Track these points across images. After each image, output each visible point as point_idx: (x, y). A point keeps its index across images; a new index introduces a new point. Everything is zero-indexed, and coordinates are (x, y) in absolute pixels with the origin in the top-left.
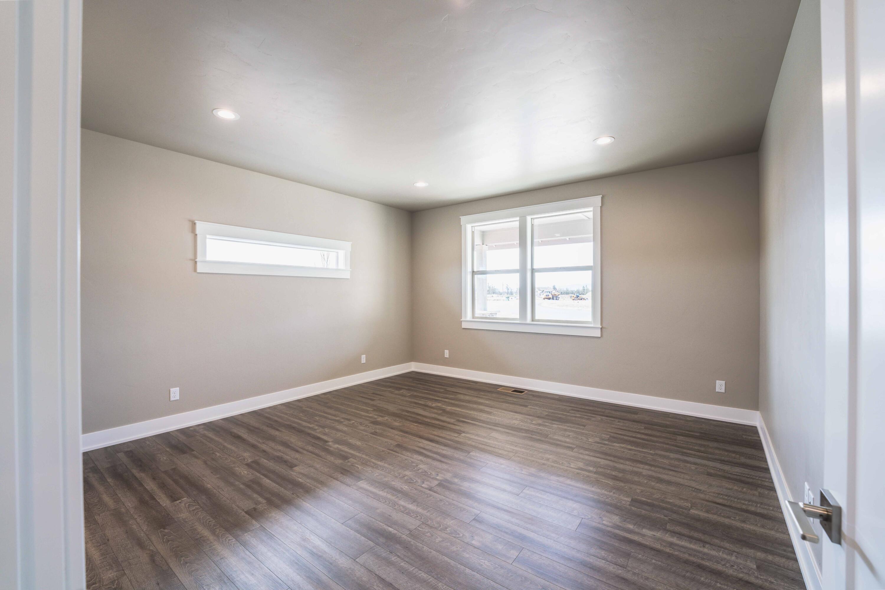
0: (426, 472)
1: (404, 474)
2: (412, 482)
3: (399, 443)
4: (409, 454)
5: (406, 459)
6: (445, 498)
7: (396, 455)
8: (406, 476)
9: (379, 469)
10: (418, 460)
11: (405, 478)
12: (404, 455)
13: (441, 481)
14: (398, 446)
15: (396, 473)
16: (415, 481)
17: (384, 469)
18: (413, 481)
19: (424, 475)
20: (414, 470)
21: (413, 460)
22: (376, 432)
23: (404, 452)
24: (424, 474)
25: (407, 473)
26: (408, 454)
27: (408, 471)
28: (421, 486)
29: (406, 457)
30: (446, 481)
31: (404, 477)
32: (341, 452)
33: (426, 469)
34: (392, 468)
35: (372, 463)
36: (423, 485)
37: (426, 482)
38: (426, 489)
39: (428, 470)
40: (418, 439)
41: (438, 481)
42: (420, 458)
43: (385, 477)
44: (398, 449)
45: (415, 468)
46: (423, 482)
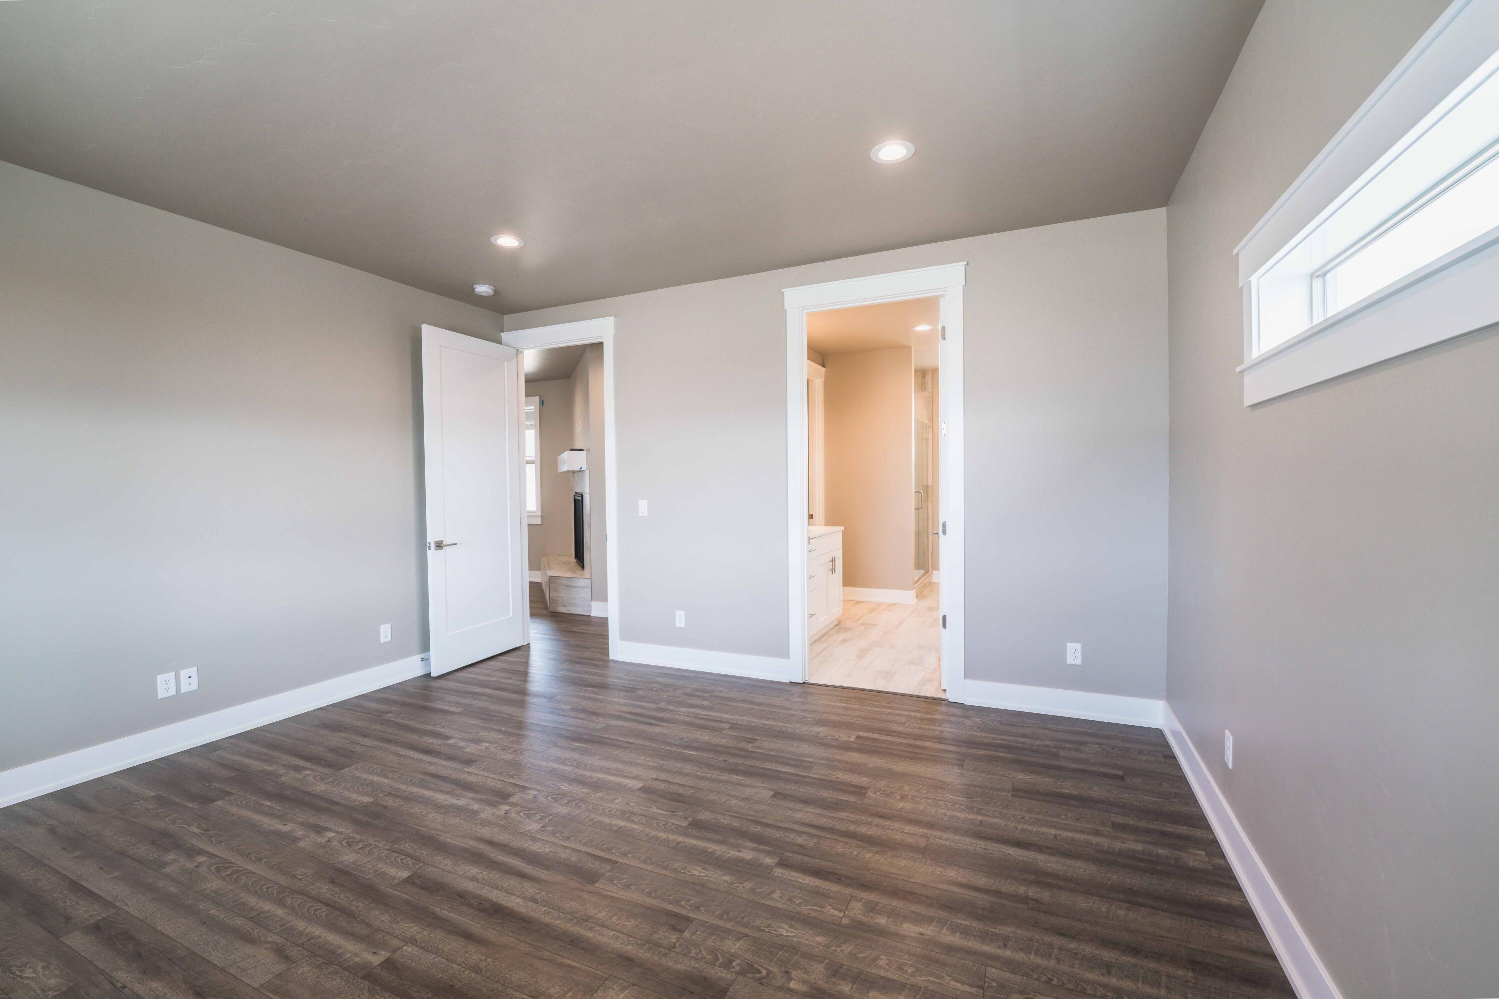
0: (527, 817)
1: (568, 806)
2: (553, 795)
3: (592, 888)
4: (563, 855)
5: (568, 838)
6: (506, 780)
7: (591, 846)
8: (564, 805)
9: (618, 810)
10: (541, 839)
11: (567, 801)
12: (573, 849)
13: (504, 803)
14: (590, 877)
15: (584, 806)
16: (549, 798)
17: (608, 812)
18: (552, 798)
19: (531, 810)
20: (551, 817)
21: (552, 839)
22: (674, 928)
23: (574, 859)
24: (532, 812)
25: (563, 810)
26: (564, 852)
27: (562, 814)
28: (538, 790)
29: (567, 844)
30: (493, 804)
31: (568, 803)
32: (719, 838)
33: (526, 821)
34: (593, 816)
35: (636, 820)
36: (536, 792)
37: (531, 797)
38: (531, 789)
39: (522, 820)
40: (536, 915)
41: (510, 802)
42: (535, 847)
43: (601, 798)
44: (591, 865)
45: (549, 820)
46: (535, 798)
